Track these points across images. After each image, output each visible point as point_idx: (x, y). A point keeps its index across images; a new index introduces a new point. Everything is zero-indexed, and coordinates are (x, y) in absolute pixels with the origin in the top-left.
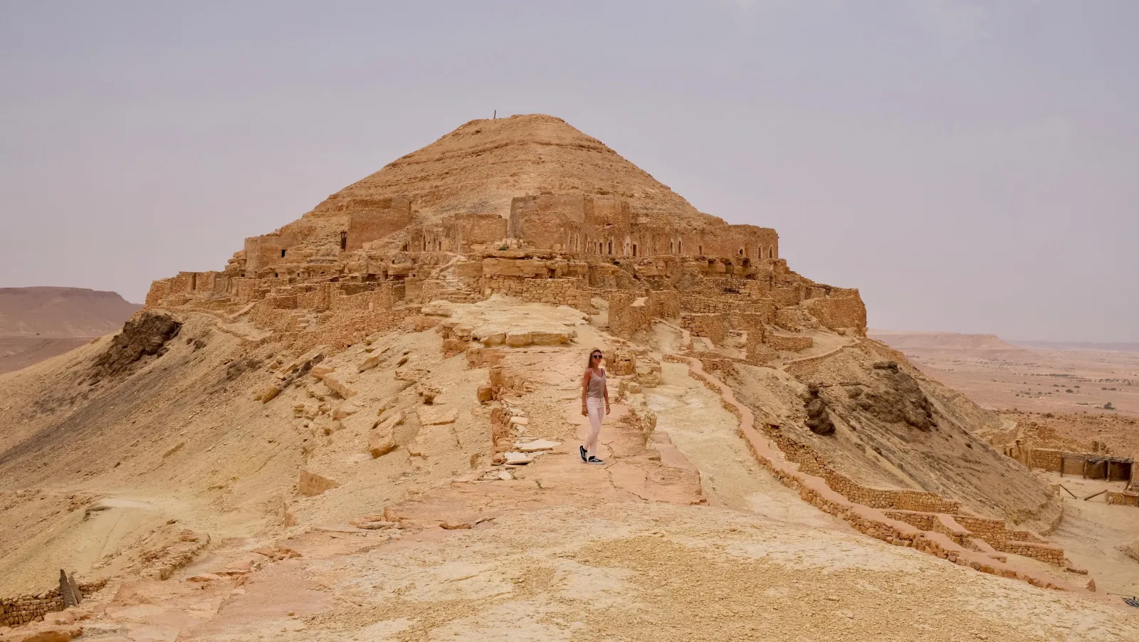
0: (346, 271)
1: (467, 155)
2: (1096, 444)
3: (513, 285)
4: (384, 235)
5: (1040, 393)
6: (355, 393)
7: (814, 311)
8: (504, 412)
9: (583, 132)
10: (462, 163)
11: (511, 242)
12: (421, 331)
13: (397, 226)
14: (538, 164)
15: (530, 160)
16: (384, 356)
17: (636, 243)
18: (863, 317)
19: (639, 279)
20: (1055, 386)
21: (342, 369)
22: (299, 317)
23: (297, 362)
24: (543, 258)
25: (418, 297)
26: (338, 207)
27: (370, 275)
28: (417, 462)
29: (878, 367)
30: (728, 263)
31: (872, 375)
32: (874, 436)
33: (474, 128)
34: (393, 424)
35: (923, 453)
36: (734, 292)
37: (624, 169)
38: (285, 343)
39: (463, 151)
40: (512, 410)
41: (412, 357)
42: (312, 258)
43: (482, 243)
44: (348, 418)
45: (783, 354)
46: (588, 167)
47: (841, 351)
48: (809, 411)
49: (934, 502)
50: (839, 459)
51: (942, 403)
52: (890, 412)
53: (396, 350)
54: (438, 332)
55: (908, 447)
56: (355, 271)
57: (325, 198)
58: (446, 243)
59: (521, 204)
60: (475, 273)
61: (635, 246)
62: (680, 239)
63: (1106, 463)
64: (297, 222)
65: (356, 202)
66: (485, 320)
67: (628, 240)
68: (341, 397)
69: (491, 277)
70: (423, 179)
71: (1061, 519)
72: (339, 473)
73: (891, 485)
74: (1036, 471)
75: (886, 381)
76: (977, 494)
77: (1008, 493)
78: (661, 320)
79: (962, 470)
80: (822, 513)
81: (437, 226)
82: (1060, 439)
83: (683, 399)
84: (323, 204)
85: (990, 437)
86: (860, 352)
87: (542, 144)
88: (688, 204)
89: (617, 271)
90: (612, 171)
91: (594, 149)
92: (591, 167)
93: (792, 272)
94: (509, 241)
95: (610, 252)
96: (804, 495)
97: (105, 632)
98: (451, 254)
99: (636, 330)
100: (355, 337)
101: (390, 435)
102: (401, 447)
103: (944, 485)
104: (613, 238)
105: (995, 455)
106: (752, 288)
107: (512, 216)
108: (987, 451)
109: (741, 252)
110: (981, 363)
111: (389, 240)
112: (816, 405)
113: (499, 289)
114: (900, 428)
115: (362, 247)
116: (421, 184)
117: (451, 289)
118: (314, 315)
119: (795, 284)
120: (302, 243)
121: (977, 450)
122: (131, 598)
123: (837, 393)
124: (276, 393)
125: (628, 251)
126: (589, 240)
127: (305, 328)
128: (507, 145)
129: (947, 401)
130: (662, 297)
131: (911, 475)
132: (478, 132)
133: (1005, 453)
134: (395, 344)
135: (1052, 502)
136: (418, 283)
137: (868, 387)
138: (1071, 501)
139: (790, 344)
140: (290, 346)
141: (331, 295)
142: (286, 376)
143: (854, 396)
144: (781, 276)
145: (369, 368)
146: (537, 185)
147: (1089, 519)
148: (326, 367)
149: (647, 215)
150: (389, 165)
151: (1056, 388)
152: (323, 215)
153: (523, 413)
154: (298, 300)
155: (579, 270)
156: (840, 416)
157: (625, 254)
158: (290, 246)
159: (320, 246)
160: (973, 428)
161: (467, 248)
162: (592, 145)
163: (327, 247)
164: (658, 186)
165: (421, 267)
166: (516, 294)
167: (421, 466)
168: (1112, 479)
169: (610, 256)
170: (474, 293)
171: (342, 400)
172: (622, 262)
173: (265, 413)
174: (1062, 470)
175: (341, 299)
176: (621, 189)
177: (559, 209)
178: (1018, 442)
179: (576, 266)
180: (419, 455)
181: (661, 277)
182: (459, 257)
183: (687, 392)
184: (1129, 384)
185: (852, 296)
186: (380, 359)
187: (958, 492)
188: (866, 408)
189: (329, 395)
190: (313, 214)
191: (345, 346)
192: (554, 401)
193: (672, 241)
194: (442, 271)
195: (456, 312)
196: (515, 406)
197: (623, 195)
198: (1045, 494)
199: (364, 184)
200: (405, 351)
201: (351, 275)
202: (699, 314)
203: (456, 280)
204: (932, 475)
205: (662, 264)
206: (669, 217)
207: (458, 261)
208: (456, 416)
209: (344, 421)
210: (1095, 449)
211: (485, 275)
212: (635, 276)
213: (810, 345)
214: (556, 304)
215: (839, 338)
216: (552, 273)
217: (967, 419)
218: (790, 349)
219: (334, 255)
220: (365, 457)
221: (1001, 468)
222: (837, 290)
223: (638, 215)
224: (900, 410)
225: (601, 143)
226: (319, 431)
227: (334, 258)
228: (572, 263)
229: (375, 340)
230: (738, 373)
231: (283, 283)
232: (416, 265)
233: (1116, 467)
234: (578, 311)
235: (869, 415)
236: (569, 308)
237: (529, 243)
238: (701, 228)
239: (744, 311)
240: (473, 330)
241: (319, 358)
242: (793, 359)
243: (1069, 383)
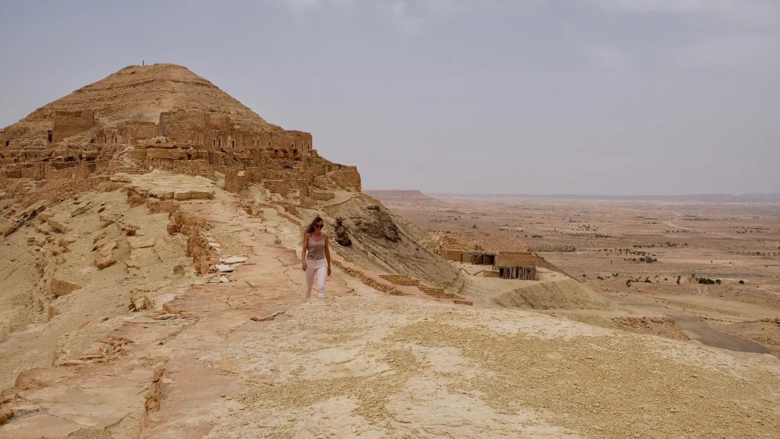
0: (53, 154)
1: (127, 87)
2: (477, 246)
3: (167, 164)
4: (78, 134)
5: (441, 221)
6: (71, 230)
7: (333, 179)
8: (201, 240)
9: (198, 75)
10: (124, 91)
11: (162, 138)
12: (110, 191)
13: (86, 128)
14: (173, 93)
15: (167, 91)
16: (88, 206)
17: (234, 140)
18: (359, 181)
19: (237, 161)
20: (449, 217)
21: (60, 215)
22: (24, 183)
23: (27, 210)
24: (183, 148)
25: (104, 171)
26: (43, 115)
27: (70, 158)
28: (133, 271)
29: (370, 208)
30: (285, 152)
31: (367, 213)
32: (370, 246)
33: (131, 71)
34: (111, 248)
35: (395, 254)
36: (289, 168)
37: (224, 98)
38: (16, 199)
39: (125, 84)
40: (207, 238)
41: (108, 207)
42: (28, 147)
43: (144, 139)
44: (71, 245)
45: (319, 202)
46: (203, 96)
47: (350, 200)
48: (338, 233)
49: (406, 280)
50: (355, 259)
51: (402, 227)
52: (377, 233)
53: (95, 203)
54: (122, 192)
55: (387, 251)
56: (60, 155)
57: (34, 110)
58: (120, 138)
59: (167, 117)
60: (142, 157)
61: (233, 142)
62: (258, 138)
63: (483, 256)
64: (15, 124)
65: (57, 113)
66: (155, 185)
67: (229, 138)
68: (61, 232)
69: (153, 159)
70: (99, 100)
71: (463, 286)
72: (79, 280)
73: (383, 272)
74: (449, 261)
75: (374, 216)
76: (422, 274)
77: (438, 273)
78: (253, 184)
79: (416, 263)
80: (377, 291)
81: (113, 128)
82: (459, 244)
83: (278, 228)
84: (34, 113)
85: (427, 245)
86: (360, 201)
87: (174, 81)
88: (261, 118)
89: (225, 156)
90: (217, 98)
91: (206, 85)
92: (205, 96)
93: (320, 157)
94: (160, 138)
95: (219, 145)
96: (365, 281)
97: (30, 412)
98: (125, 145)
99: (240, 190)
100: (66, 195)
101: (111, 255)
102: (119, 262)
103: (407, 271)
104: (221, 137)
105: (430, 253)
106: (299, 166)
107: (161, 123)
108: (427, 252)
109: (292, 145)
110: (412, 205)
111: (80, 137)
112: (341, 230)
113: (158, 166)
114: (382, 241)
115: (63, 141)
116: (98, 103)
117: (127, 166)
118: (34, 181)
119: (323, 164)
120: (20, 138)
121: (422, 252)
122: (31, 383)
123: (348, 222)
124: (14, 231)
125: (229, 144)
126: (208, 138)
127: (29, 190)
128: (152, 81)
129: (405, 226)
130: (252, 170)
131: (391, 266)
132: (133, 73)
133: (434, 253)
134: (94, 199)
135: (459, 277)
136: (105, 162)
137: (365, 219)
138: (467, 276)
139: (323, 197)
140: (20, 201)
141: (46, 169)
142: (19, 219)
143: (358, 224)
144: (314, 159)
145: (79, 214)
146: (172, 105)
147: (477, 285)
148: (48, 214)
149: (239, 124)
150: (77, 91)
151: (449, 218)
152: (34, 121)
153: (214, 240)
154: (22, 173)
155: (204, 155)
156: (353, 235)
157: (228, 146)
158: (12, 139)
159: (33, 139)
160: (418, 240)
161: (134, 142)
162: (204, 83)
163: (37, 140)
164: (244, 108)
165: (104, 153)
166: (168, 169)
167: (137, 273)
168: (486, 264)
169: (220, 147)
170: (142, 168)
171: (61, 234)
172: (227, 150)
173: (6, 243)
174: (462, 260)
175: (52, 172)
176: (223, 109)
177: (189, 120)
178: (440, 246)
179: (202, 153)
180: (134, 266)
181: (248, 159)
182: (129, 147)
183: (279, 225)
184: (484, 215)
185: (353, 170)
186: (86, 208)
187: (414, 274)
188: (364, 231)
189: (52, 231)
190: (26, 120)
191: (60, 201)
192: (230, 232)
193: (254, 139)
194: (120, 155)
195: (134, 180)
196: (208, 236)
197: (224, 112)
198: (456, 273)
199: (61, 102)
200: (102, 203)
201: (57, 157)
202: (274, 181)
203: (130, 161)
204: (401, 266)
205: (249, 152)
206: (252, 126)
207: (130, 149)
208: (154, 242)
209: (69, 247)
210: (476, 249)
211: (149, 158)
212: (235, 159)
213: (333, 197)
214: (194, 175)
215: (347, 192)
216: (189, 156)
217: (415, 235)
218: (322, 199)
219: (43, 145)
220: (93, 269)
221: (434, 261)
222: (345, 167)
223: (233, 124)
224: (382, 232)
225: (209, 82)
226: (48, 253)
227: (43, 147)
228: (199, 151)
229: (80, 197)
230: (298, 213)
231: (10, 162)
232: (101, 151)
233: (487, 258)
234: (207, 179)
235: (366, 235)
236: (201, 177)
237: (173, 139)
238: (269, 132)
239: (297, 178)
240: (149, 190)
241: (42, 209)
242: (324, 204)
243: (454, 215)
